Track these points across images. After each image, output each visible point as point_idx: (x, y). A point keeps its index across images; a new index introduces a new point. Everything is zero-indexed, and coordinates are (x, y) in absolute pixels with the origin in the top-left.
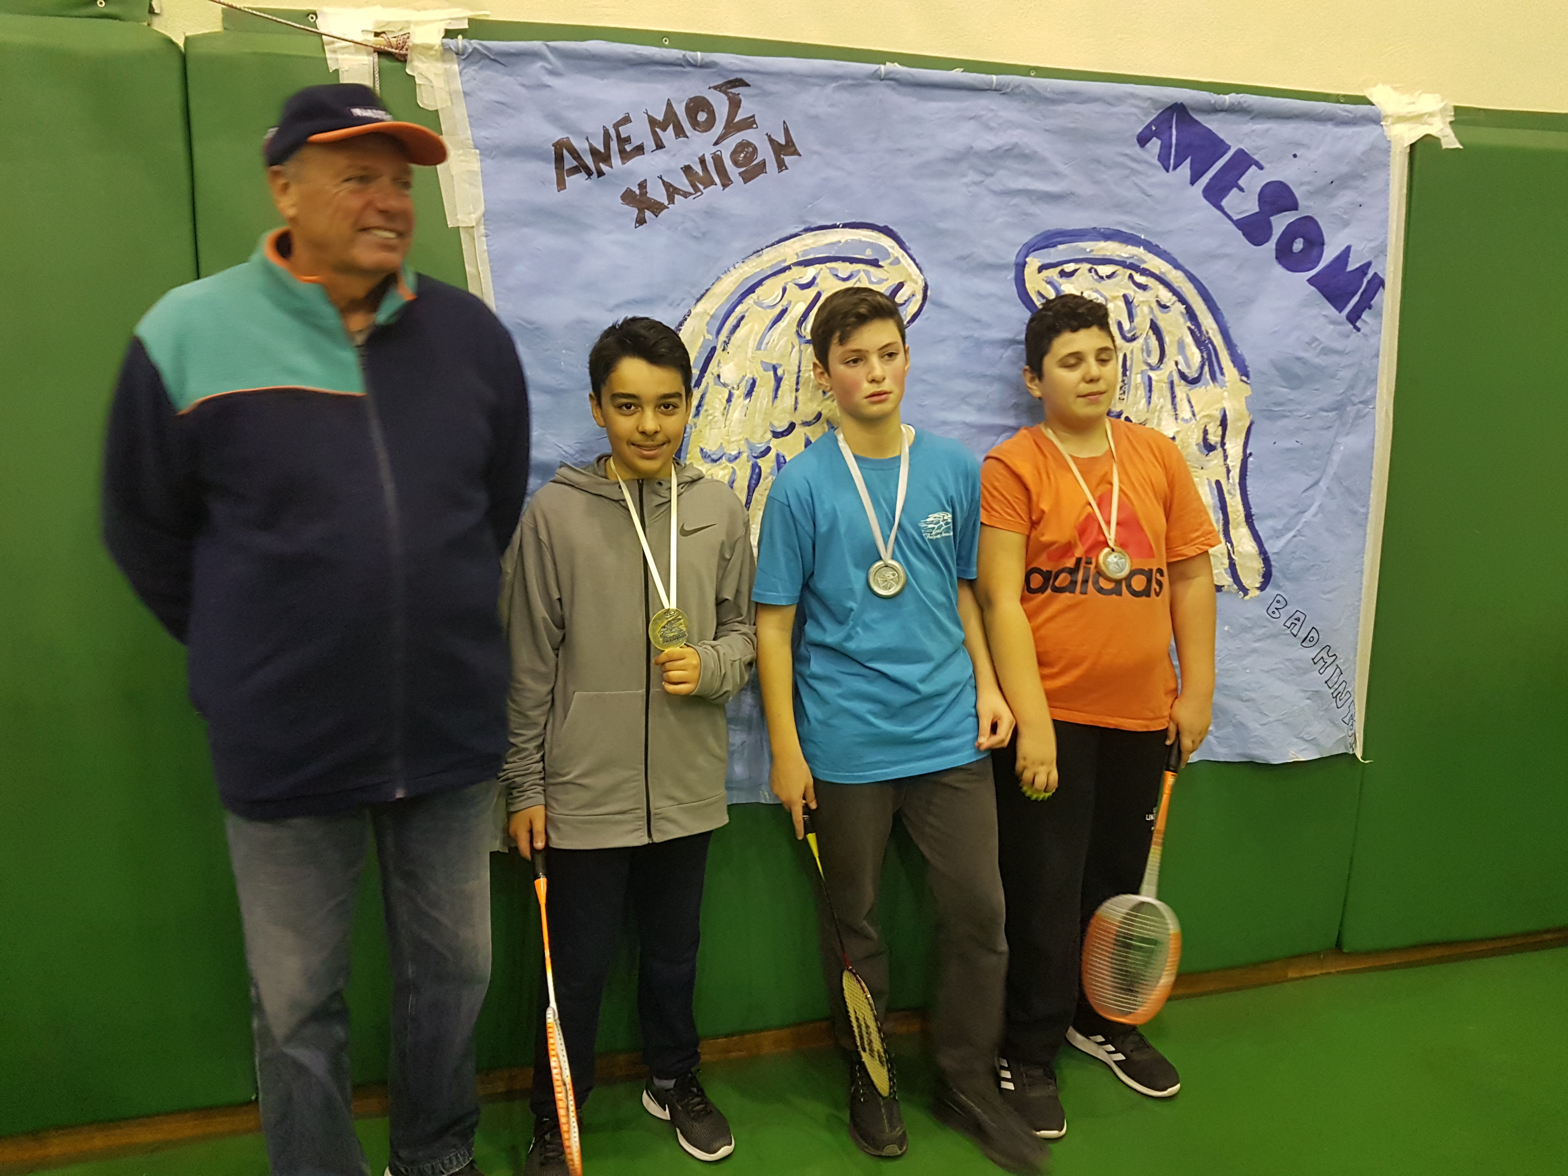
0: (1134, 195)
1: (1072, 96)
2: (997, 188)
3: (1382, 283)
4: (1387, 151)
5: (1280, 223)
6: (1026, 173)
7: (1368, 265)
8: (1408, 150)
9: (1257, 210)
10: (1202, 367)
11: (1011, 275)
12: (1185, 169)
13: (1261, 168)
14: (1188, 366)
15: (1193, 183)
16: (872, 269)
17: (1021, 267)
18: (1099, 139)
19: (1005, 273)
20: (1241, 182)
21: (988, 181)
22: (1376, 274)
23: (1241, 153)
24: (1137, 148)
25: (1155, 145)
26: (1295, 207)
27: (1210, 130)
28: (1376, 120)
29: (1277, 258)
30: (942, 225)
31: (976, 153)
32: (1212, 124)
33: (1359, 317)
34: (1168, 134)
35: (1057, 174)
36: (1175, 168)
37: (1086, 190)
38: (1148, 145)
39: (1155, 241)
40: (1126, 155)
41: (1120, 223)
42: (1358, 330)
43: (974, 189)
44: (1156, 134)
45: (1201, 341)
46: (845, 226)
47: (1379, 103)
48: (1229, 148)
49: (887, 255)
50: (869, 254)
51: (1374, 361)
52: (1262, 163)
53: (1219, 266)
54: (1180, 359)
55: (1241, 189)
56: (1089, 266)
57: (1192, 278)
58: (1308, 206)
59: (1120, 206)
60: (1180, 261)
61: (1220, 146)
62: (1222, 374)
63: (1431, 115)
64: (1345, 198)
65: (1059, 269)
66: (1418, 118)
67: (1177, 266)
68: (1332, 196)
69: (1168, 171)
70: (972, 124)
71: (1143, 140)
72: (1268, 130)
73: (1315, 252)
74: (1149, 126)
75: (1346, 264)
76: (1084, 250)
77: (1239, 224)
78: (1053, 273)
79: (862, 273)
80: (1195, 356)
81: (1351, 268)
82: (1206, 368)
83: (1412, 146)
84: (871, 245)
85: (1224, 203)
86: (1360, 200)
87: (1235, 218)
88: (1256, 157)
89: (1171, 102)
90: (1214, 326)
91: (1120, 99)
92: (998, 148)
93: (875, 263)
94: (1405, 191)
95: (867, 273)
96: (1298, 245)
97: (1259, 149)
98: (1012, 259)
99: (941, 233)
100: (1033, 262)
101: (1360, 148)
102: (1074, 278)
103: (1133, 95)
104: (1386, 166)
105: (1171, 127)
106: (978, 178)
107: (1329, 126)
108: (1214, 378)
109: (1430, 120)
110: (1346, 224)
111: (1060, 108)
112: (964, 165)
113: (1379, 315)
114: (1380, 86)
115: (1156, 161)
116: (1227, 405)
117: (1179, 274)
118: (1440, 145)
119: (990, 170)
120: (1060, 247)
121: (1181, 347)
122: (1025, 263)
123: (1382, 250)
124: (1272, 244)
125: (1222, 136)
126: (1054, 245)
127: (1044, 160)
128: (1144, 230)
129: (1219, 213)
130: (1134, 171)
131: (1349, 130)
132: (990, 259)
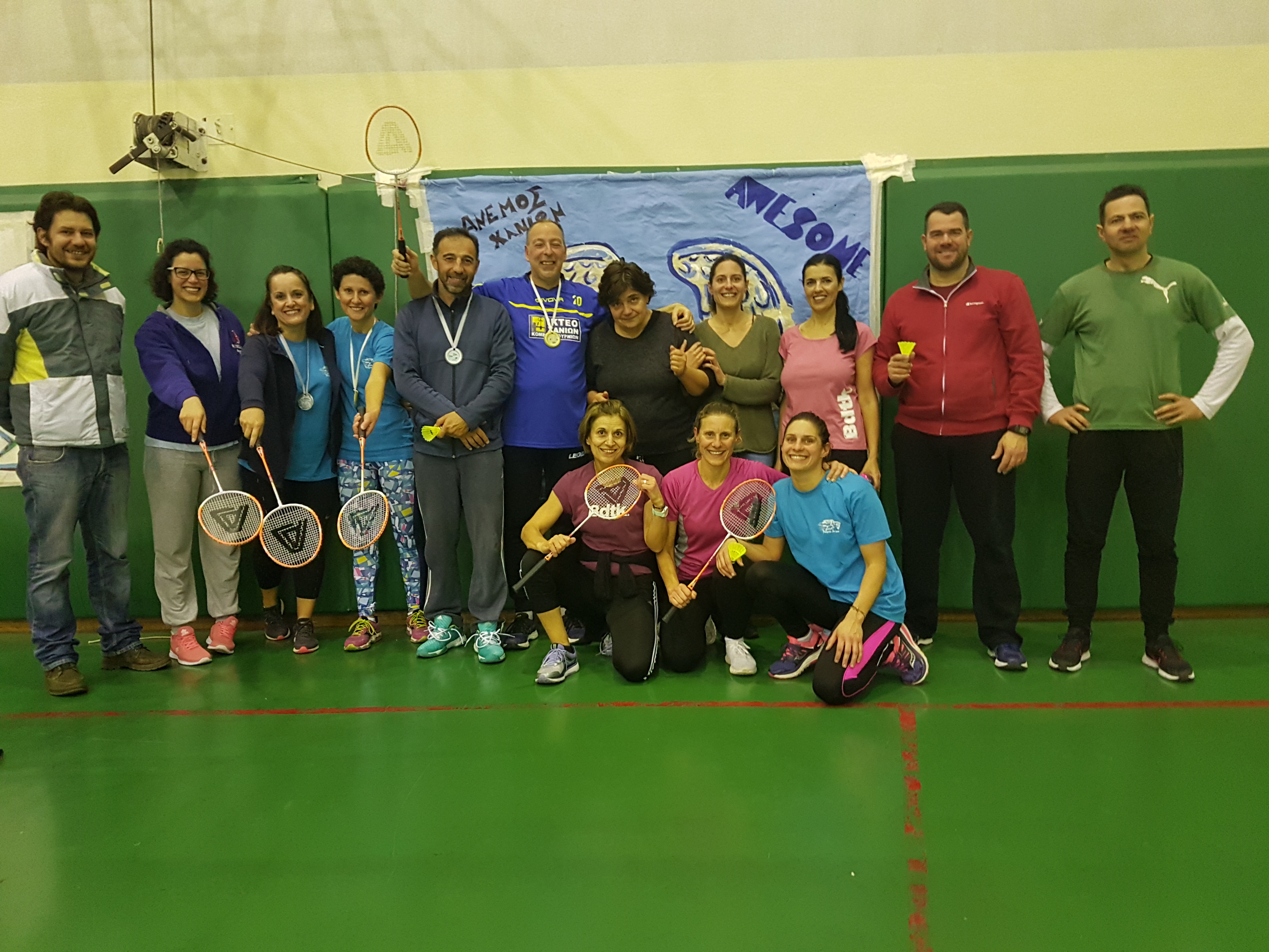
0: (725, 221)
1: (691, 179)
2: (657, 223)
3: (869, 253)
4: (869, 187)
5: (807, 228)
6: (671, 215)
7: (859, 244)
8: (882, 185)
9: (793, 222)
10: (768, 299)
11: (666, 261)
12: (754, 206)
13: (794, 202)
14: (760, 299)
15: (758, 213)
16: (599, 262)
17: (670, 258)
18: (706, 197)
19: (663, 261)
20: (784, 210)
21: (653, 220)
22: (864, 249)
23: (783, 196)
24: (726, 199)
25: (736, 197)
26: (815, 219)
27: (766, 188)
28: (864, 172)
29: (807, 244)
30: (631, 241)
31: (647, 209)
32: (767, 184)
33: (855, 271)
34: (742, 192)
35: (685, 214)
36: (747, 206)
37: (701, 220)
38: (732, 197)
39: (738, 242)
40: (720, 203)
41: (719, 235)
42: (855, 277)
43: (646, 224)
44: (736, 192)
45: (767, 287)
46: (586, 244)
47: (866, 163)
48: (776, 194)
49: (606, 255)
50: (598, 255)
51: (866, 292)
52: (795, 200)
53: (774, 251)
54: (757, 296)
55: (784, 213)
56: (703, 255)
57: (759, 258)
58: (821, 218)
59: (719, 227)
60: (752, 250)
61: (773, 194)
62: (779, 302)
63: (898, 166)
64: (844, 212)
65: (689, 258)
66: (891, 168)
67: (750, 252)
68: (837, 212)
69: (743, 208)
70: (643, 196)
71: (728, 195)
72: (797, 184)
73: (829, 240)
74: (732, 188)
75: (845, 244)
76: (701, 248)
77: (783, 230)
78: (686, 260)
79: (595, 265)
80: (764, 294)
81: (848, 246)
82: (771, 300)
83: (885, 183)
84: (598, 251)
85: (775, 221)
86: (854, 212)
87: (781, 227)
88: (792, 197)
89: (742, 176)
90: (774, 279)
91: (714, 178)
92: (656, 205)
93: (600, 259)
94: (880, 205)
95: (597, 264)
96: (818, 237)
97: (792, 193)
98: (666, 253)
99: (630, 244)
100: (676, 255)
101: (852, 187)
102: (697, 261)
103: (722, 175)
104: (869, 194)
105: (744, 188)
106: (647, 219)
107: (834, 178)
108: (775, 305)
109: (897, 168)
110: (846, 225)
111: (686, 185)
112: (640, 215)
113: (868, 269)
114: (869, 154)
115: (737, 204)
116: (781, 318)
117: (752, 256)
118: (902, 181)
119: (654, 215)
120: (689, 247)
121: (757, 291)
122: (672, 256)
123: (867, 236)
124: (803, 238)
125: (772, 189)
126: (686, 247)
127: (678, 209)
128: (732, 237)
129: (772, 226)
130: (724, 210)
131: (846, 179)
132: (655, 255)
